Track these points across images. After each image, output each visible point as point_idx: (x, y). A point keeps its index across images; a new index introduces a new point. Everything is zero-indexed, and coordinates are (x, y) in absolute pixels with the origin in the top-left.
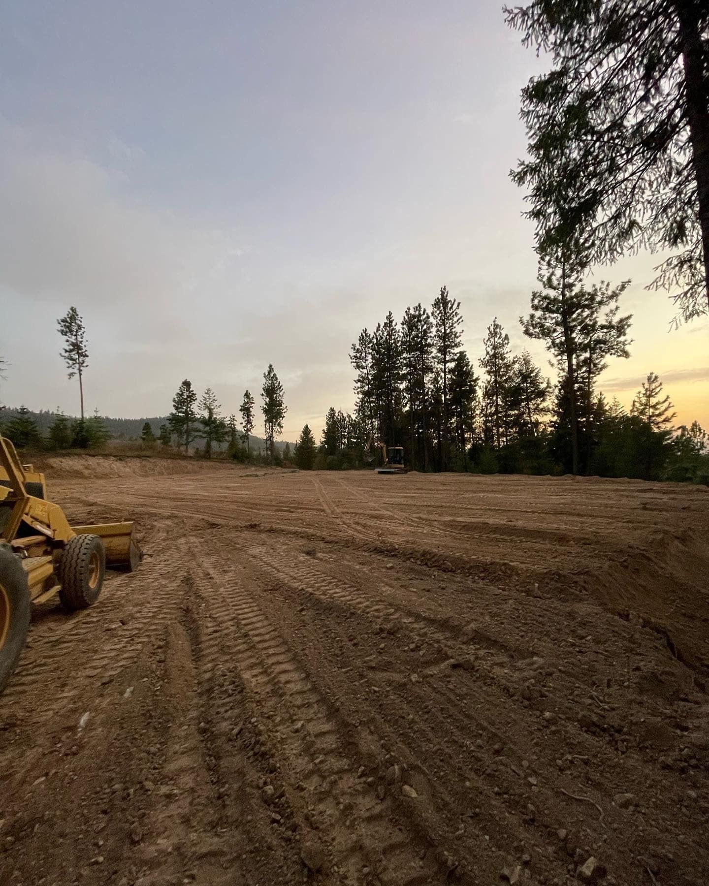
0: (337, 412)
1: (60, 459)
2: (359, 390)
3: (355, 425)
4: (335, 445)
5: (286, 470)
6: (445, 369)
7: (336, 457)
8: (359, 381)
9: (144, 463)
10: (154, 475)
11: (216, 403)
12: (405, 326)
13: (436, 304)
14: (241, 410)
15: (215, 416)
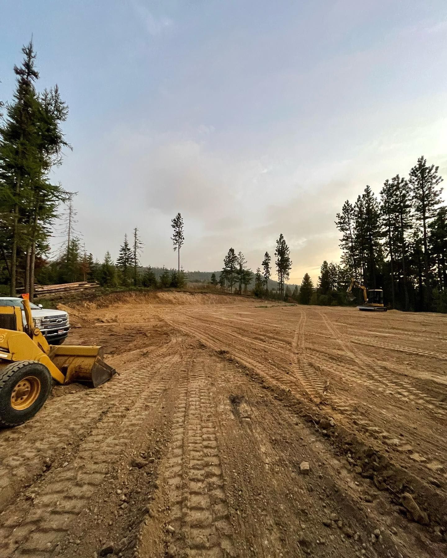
0: (329, 264)
1: (163, 293)
2: (344, 246)
3: (343, 273)
4: (328, 288)
5: (289, 304)
6: (424, 224)
7: (326, 296)
8: (344, 240)
9: (204, 296)
10: (208, 304)
11: (244, 261)
12: (384, 194)
13: (413, 173)
14: (263, 264)
15: (243, 269)
